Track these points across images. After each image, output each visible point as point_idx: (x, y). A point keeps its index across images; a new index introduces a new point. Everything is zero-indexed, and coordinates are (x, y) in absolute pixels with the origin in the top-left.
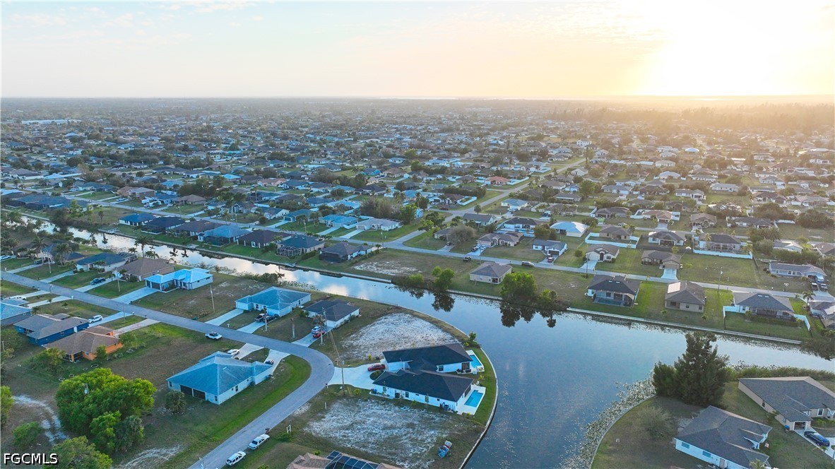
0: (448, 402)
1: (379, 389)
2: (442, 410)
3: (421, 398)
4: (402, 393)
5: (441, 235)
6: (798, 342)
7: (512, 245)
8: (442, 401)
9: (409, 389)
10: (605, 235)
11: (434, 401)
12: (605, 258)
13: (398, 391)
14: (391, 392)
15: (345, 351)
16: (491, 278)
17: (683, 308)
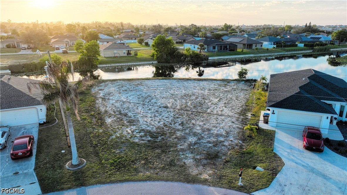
15: (165, 148)
16: (125, 51)
17: (254, 47)
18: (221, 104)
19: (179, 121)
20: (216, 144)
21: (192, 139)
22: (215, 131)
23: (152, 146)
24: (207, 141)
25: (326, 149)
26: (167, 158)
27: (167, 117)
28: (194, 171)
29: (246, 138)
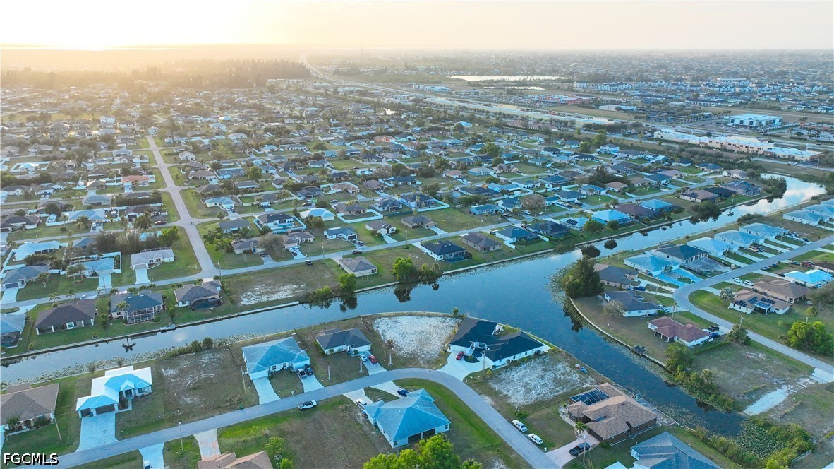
0: (538, 349)
1: (497, 363)
2: (537, 354)
3: (523, 355)
4: (511, 358)
5: (244, 249)
6: (552, 250)
7: (312, 240)
8: (535, 350)
9: (514, 353)
10: (348, 213)
11: (530, 353)
12: (390, 231)
13: (508, 358)
14: (504, 361)
15: (415, 359)
16: (370, 270)
17: (492, 249)
18: (437, 338)
19: (419, 348)
20: (430, 358)
21: (423, 356)
22: (431, 353)
23: (410, 358)
24: (427, 358)
25: (463, 360)
26: (415, 362)
27: (414, 346)
28: (423, 366)
29: (441, 355)
